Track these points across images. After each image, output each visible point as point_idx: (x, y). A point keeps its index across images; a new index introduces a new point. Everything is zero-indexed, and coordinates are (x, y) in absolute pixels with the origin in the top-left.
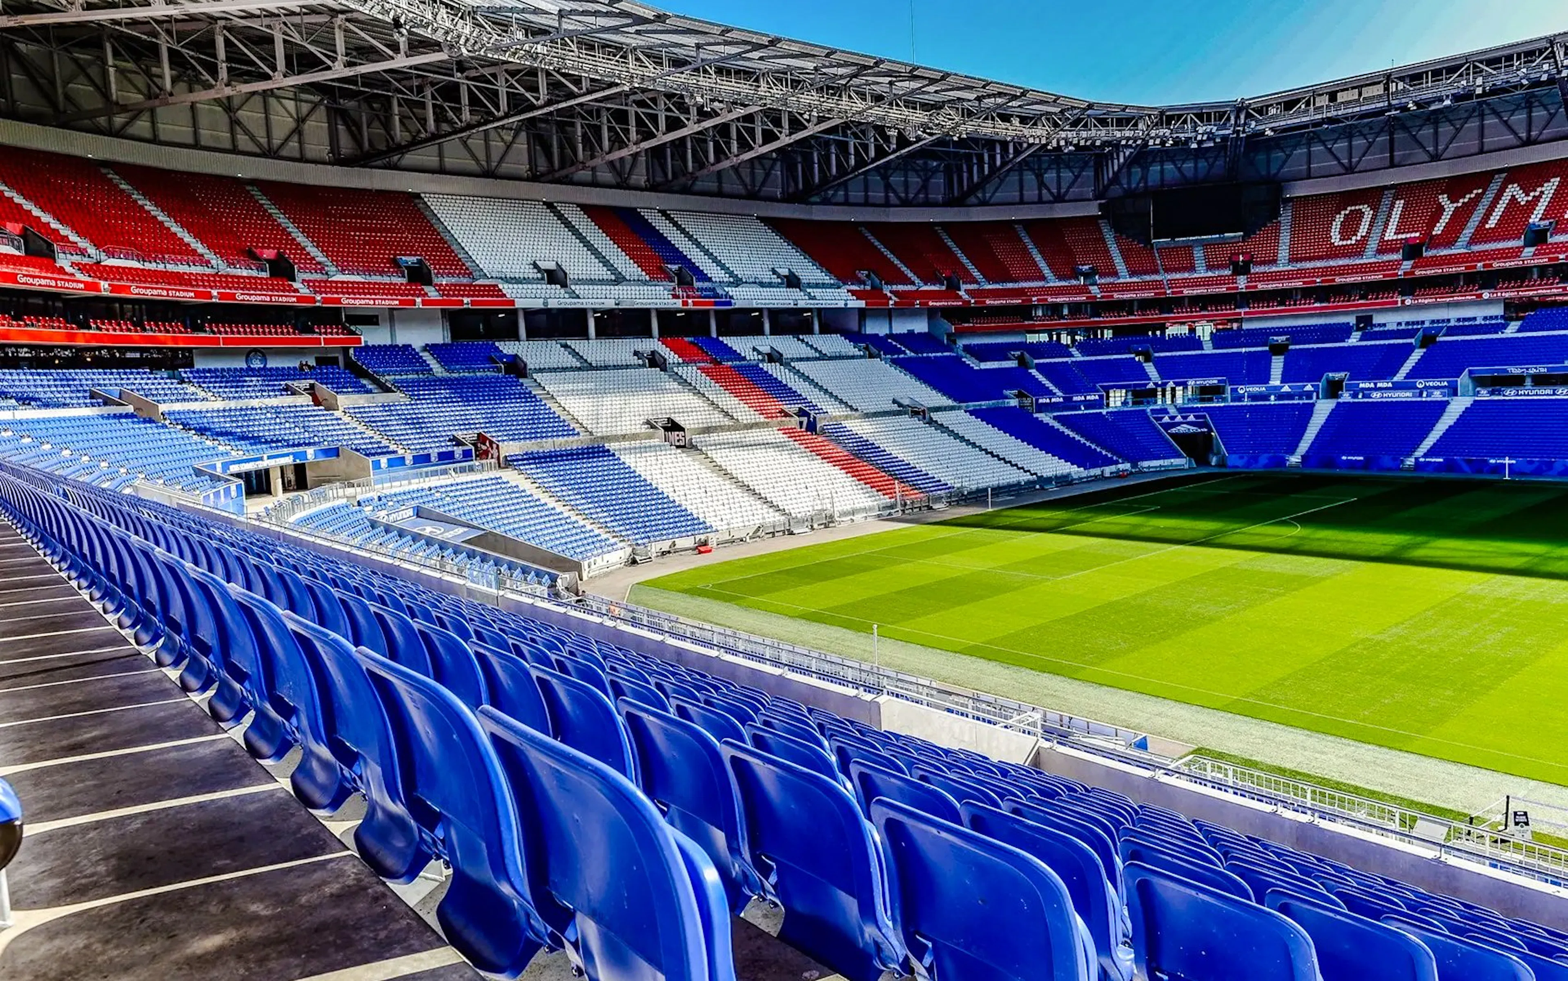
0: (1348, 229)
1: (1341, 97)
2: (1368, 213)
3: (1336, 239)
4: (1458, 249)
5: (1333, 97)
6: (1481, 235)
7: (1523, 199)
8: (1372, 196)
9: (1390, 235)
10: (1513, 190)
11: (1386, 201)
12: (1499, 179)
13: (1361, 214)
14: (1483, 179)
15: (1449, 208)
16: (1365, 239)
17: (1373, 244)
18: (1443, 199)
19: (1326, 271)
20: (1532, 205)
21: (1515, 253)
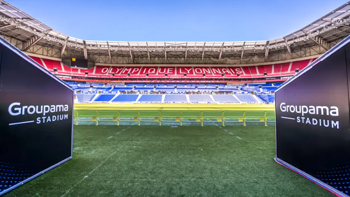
0: (104, 71)
1: (102, 46)
2: (107, 69)
3: (102, 71)
4: (119, 75)
5: (100, 46)
6: (122, 73)
7: (127, 70)
8: (109, 67)
9: (110, 72)
10: (126, 69)
11: (110, 68)
12: (125, 67)
13: (106, 69)
14: (123, 67)
15: (118, 70)
16: (107, 72)
17: (108, 73)
18: (118, 69)
19: (100, 76)
20: (128, 71)
21: (126, 76)
